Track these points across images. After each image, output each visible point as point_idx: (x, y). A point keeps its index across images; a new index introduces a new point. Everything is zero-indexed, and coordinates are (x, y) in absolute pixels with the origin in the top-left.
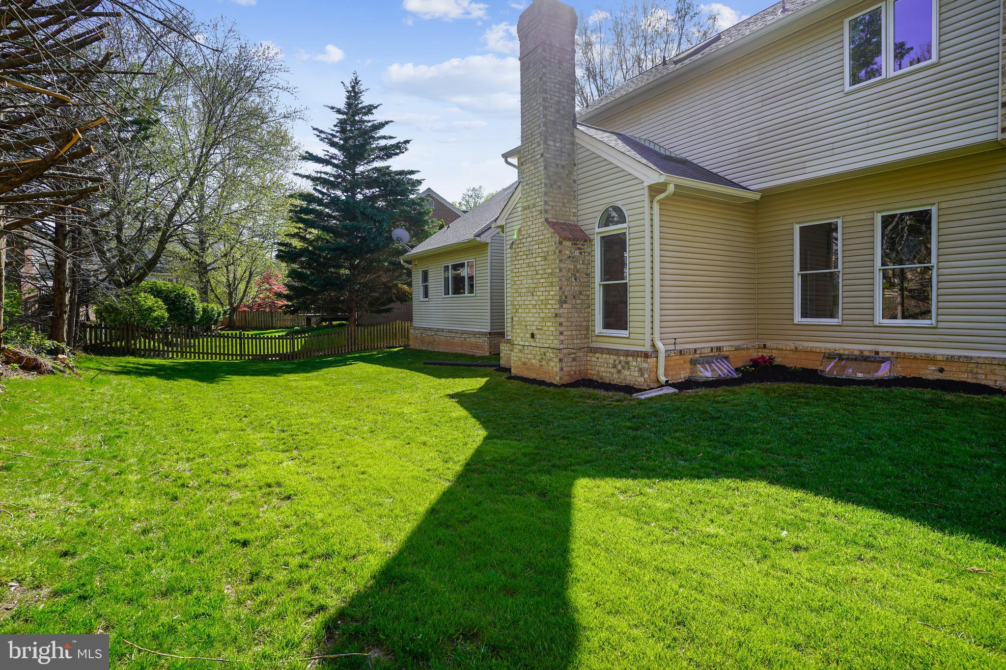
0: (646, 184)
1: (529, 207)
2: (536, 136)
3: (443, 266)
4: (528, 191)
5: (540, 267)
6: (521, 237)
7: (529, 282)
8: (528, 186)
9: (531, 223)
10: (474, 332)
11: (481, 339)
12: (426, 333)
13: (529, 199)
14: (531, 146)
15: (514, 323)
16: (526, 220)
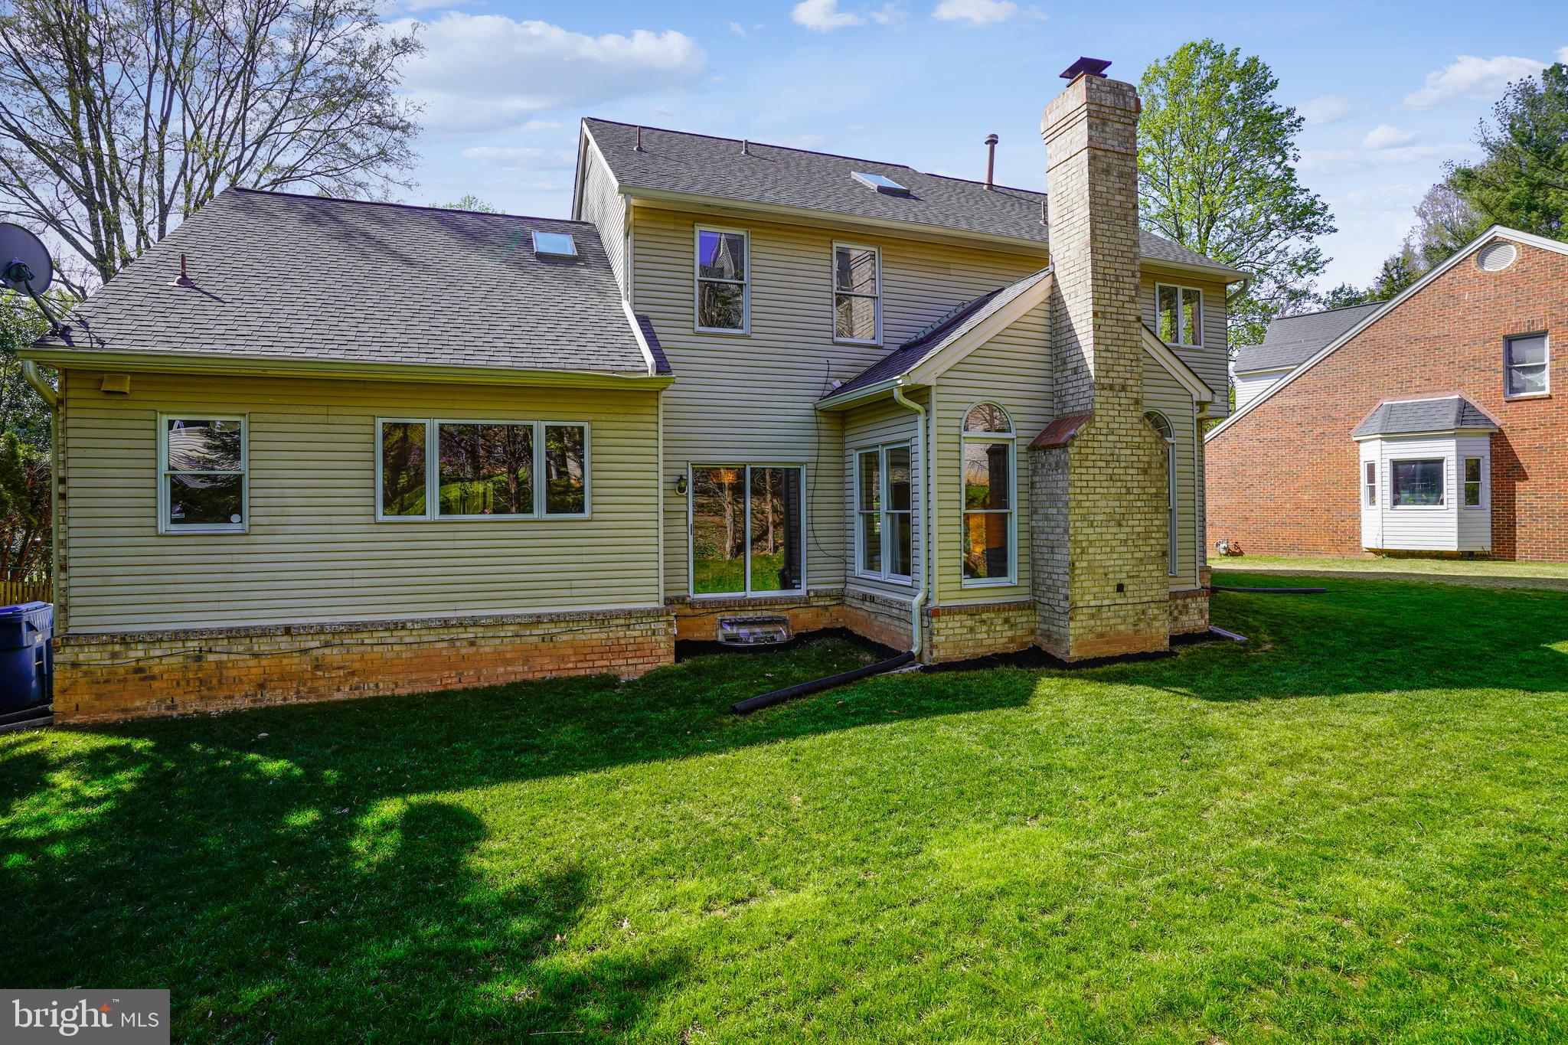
0: (1195, 399)
1: (1111, 387)
2: (1127, 286)
3: (380, 422)
4: (1110, 362)
5: (1136, 484)
6: (1093, 431)
7: (1111, 503)
8: (1109, 355)
9: (1117, 413)
10: (604, 613)
11: (637, 627)
12: (241, 649)
13: (1112, 374)
14: (1117, 294)
15: (1077, 572)
16: (1106, 406)
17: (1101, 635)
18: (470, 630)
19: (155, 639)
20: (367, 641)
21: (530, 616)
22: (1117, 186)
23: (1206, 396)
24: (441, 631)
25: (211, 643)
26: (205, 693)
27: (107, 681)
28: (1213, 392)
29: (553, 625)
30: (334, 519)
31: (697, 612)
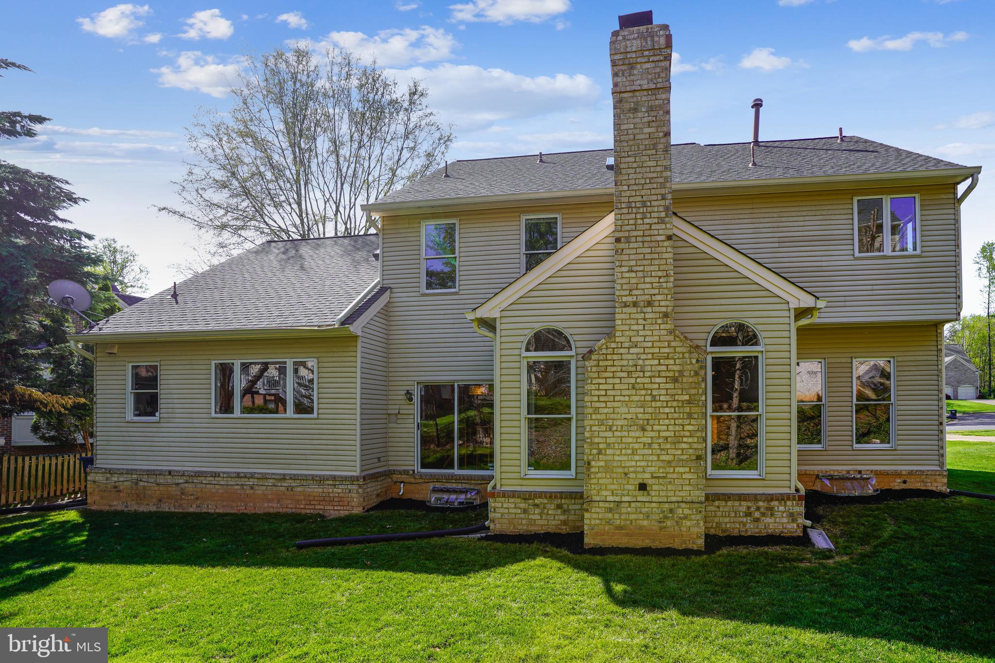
0: (792, 306)
1: (635, 304)
2: (656, 209)
3: (213, 362)
4: (633, 281)
5: (663, 392)
6: (613, 345)
7: (632, 410)
8: (633, 275)
9: (641, 327)
10: (320, 476)
11: (340, 487)
12: (152, 480)
13: (635, 292)
14: (642, 219)
15: (593, 470)
16: (628, 322)
17: (620, 528)
18: (251, 480)
19: (121, 472)
20: (204, 482)
21: (280, 474)
22: (646, 120)
23: (807, 301)
24: (237, 479)
25: (141, 476)
26: (139, 501)
27: (104, 491)
28: (817, 298)
29: (293, 481)
30: (194, 416)
31: (417, 481)
